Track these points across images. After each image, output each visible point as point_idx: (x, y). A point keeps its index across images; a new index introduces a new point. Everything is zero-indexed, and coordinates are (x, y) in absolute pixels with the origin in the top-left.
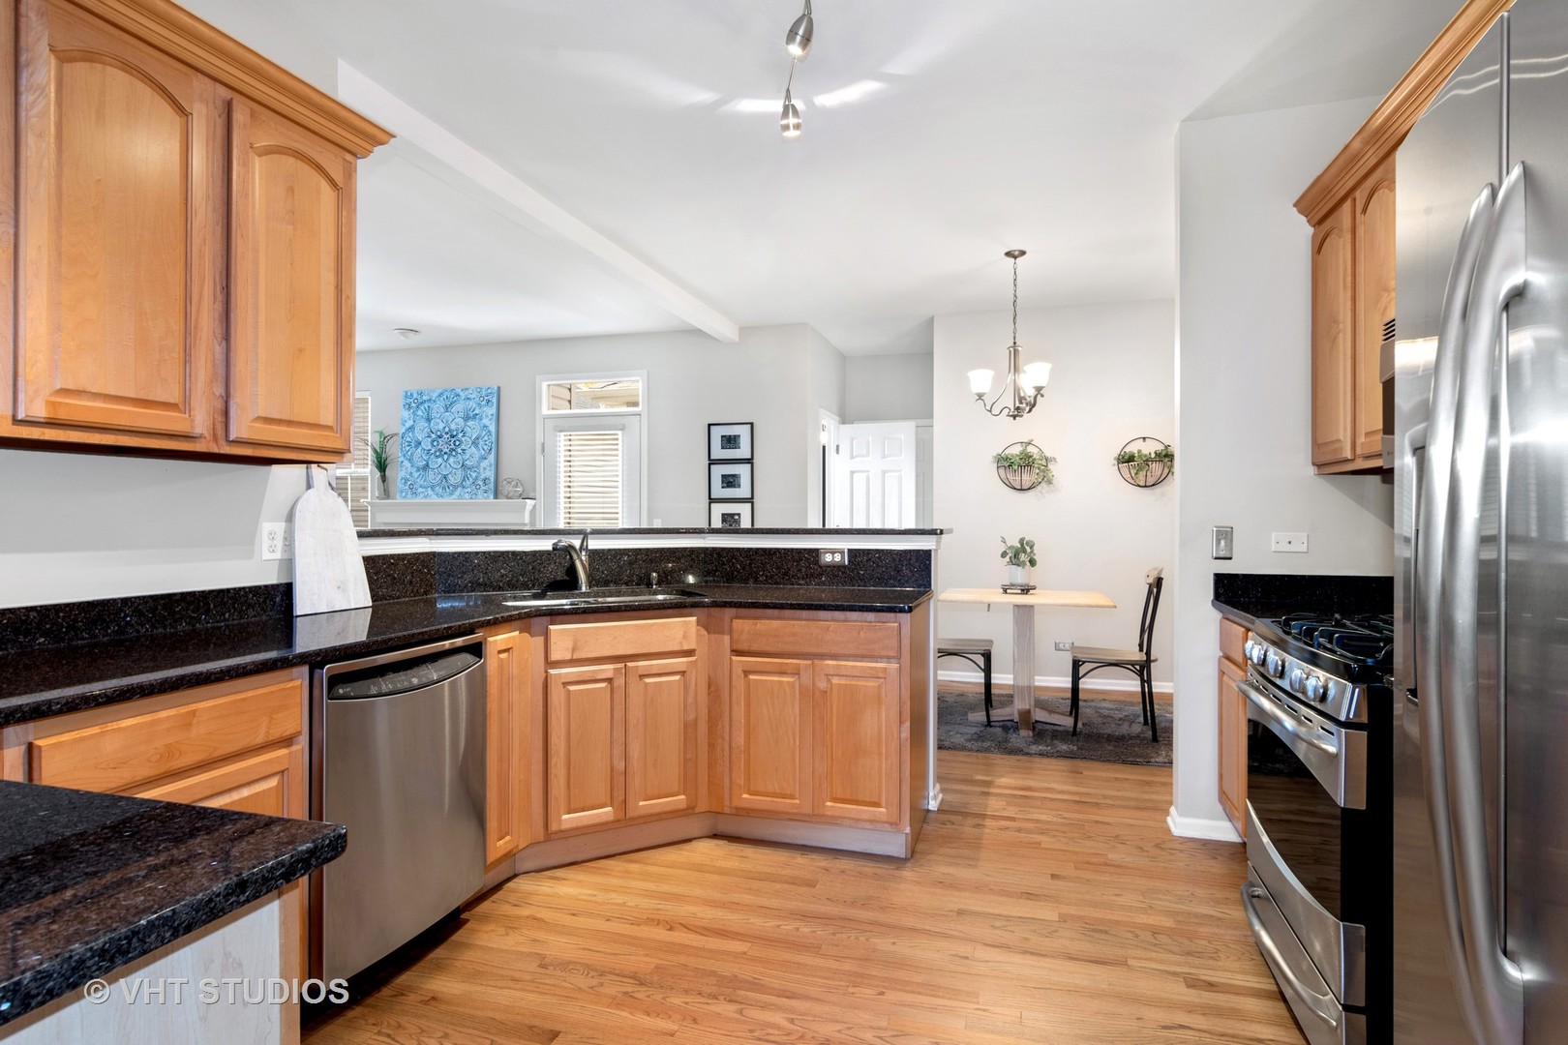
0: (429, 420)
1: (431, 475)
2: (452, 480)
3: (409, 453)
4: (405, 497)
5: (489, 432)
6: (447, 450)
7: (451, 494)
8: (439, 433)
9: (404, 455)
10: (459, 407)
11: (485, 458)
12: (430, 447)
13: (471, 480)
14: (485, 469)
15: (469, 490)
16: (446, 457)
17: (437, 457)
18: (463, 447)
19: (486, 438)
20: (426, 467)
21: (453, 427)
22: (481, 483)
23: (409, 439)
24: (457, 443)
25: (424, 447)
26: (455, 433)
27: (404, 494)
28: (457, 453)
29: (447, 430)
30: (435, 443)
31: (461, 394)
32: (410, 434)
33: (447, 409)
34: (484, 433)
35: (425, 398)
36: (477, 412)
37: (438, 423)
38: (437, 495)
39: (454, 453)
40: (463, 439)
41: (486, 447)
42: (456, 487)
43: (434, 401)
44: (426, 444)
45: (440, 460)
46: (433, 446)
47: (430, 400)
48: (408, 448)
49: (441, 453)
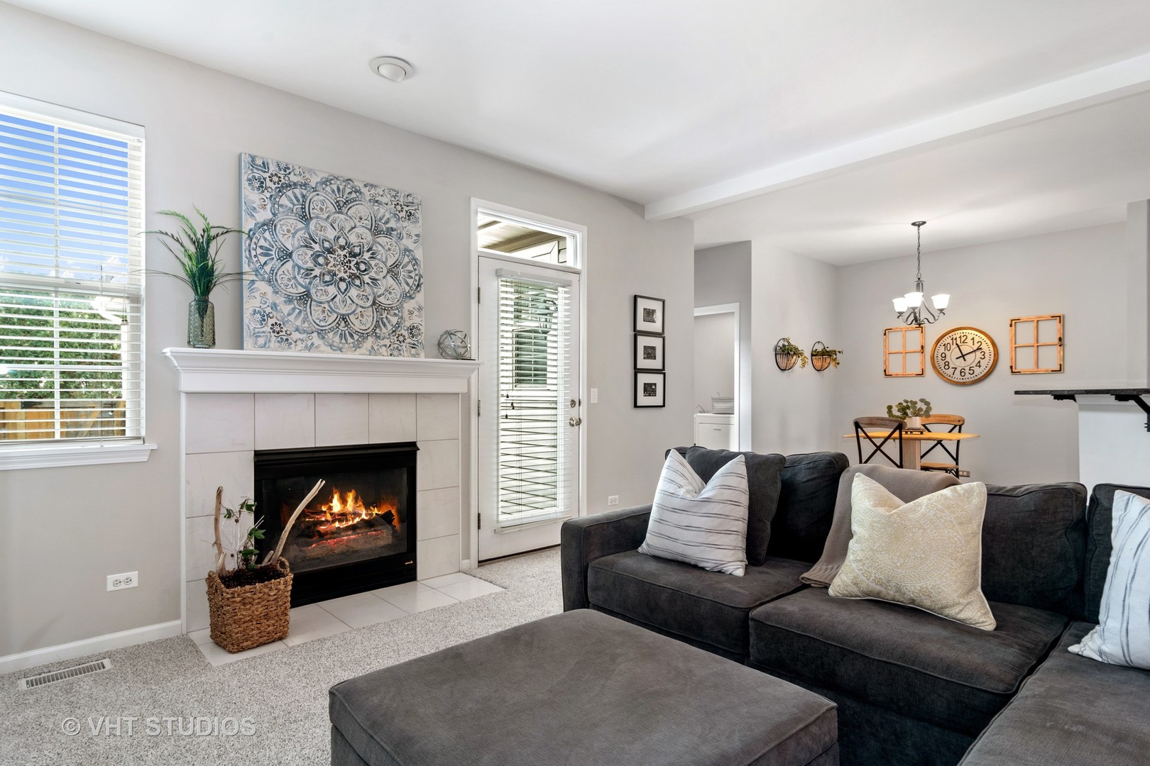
0: (305, 218)
1: (317, 313)
2: (357, 325)
3: (268, 268)
4: (264, 346)
5: (415, 259)
6: (345, 276)
7: (357, 346)
8: (327, 245)
9: (256, 271)
10: (361, 209)
11: (411, 297)
12: (310, 265)
13: (390, 327)
14: (411, 313)
15: (387, 342)
16: (343, 286)
17: (327, 283)
18: (373, 274)
19: (410, 267)
20: (306, 297)
21: (353, 239)
22: (405, 333)
23: (262, 243)
24: (363, 267)
25: (300, 263)
26: (357, 250)
27: (261, 341)
28: (363, 282)
29: (342, 242)
30: (321, 260)
31: (364, 190)
32: (267, 235)
33: (339, 207)
34: (406, 260)
35: (294, 178)
36: (392, 224)
37: (322, 228)
38: (331, 346)
39: (357, 282)
40: (373, 263)
41: (410, 281)
42: (364, 336)
43: (315, 190)
44: (303, 258)
45: (332, 290)
46: (317, 264)
47: (305, 185)
48: (263, 260)
49: (334, 280)
